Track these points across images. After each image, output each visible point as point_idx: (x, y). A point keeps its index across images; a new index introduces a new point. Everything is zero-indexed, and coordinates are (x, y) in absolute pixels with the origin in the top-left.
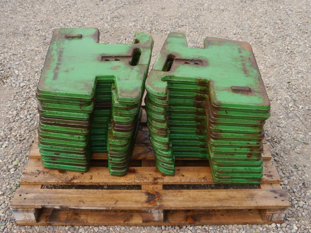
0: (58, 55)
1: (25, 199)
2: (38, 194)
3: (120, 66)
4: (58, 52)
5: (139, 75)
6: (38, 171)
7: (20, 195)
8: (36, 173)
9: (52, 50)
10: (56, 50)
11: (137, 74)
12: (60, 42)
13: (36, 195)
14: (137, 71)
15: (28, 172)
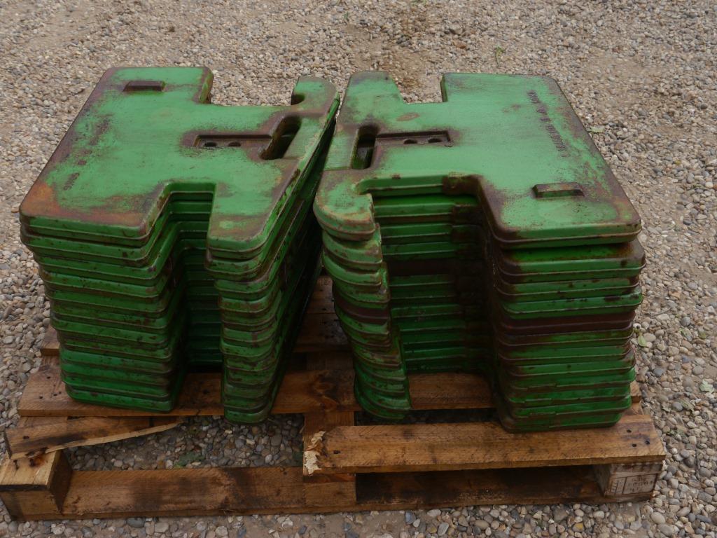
3: (399, 120)
5: (353, 105)
11: (357, 107)
14: (358, 112)
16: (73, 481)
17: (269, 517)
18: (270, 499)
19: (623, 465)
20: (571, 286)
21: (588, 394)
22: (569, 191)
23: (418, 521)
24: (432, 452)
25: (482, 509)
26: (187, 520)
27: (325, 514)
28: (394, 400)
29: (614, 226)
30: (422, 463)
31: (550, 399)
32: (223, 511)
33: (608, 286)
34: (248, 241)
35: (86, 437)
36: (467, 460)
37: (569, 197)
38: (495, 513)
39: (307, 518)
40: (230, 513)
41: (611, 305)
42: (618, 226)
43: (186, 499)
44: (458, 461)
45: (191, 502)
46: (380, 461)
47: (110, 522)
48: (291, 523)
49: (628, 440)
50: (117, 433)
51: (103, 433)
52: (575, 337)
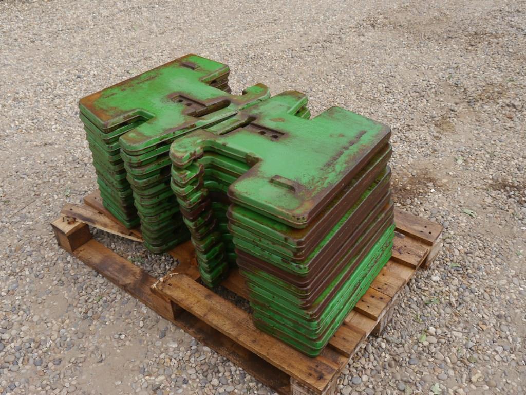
0: (337, 161)
1: (426, 227)
2: (409, 226)
4: (334, 166)
6: (400, 253)
7: (430, 233)
8: (404, 251)
9: (340, 172)
10: (334, 170)
12: (318, 182)
13: (411, 227)
15: (414, 256)
16: (89, 242)
17: (141, 303)
18: (145, 295)
19: (297, 381)
20: (260, 240)
21: (289, 324)
22: (288, 185)
23: (196, 347)
24: (209, 311)
25: (230, 363)
26: (112, 284)
27: (163, 317)
28: (205, 273)
29: (285, 213)
30: (198, 313)
31: (269, 315)
32: (125, 288)
33: (281, 251)
34: (130, 145)
35: (96, 222)
36: (219, 325)
37: (287, 189)
38: (233, 369)
39: (154, 314)
40: (127, 291)
41: (284, 265)
42: (288, 214)
43: (116, 274)
44: (215, 322)
45: (116, 276)
46: (182, 300)
47: (87, 267)
48: (145, 311)
49: (311, 370)
50: (111, 229)
51: (105, 225)
52: (272, 278)
